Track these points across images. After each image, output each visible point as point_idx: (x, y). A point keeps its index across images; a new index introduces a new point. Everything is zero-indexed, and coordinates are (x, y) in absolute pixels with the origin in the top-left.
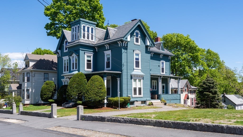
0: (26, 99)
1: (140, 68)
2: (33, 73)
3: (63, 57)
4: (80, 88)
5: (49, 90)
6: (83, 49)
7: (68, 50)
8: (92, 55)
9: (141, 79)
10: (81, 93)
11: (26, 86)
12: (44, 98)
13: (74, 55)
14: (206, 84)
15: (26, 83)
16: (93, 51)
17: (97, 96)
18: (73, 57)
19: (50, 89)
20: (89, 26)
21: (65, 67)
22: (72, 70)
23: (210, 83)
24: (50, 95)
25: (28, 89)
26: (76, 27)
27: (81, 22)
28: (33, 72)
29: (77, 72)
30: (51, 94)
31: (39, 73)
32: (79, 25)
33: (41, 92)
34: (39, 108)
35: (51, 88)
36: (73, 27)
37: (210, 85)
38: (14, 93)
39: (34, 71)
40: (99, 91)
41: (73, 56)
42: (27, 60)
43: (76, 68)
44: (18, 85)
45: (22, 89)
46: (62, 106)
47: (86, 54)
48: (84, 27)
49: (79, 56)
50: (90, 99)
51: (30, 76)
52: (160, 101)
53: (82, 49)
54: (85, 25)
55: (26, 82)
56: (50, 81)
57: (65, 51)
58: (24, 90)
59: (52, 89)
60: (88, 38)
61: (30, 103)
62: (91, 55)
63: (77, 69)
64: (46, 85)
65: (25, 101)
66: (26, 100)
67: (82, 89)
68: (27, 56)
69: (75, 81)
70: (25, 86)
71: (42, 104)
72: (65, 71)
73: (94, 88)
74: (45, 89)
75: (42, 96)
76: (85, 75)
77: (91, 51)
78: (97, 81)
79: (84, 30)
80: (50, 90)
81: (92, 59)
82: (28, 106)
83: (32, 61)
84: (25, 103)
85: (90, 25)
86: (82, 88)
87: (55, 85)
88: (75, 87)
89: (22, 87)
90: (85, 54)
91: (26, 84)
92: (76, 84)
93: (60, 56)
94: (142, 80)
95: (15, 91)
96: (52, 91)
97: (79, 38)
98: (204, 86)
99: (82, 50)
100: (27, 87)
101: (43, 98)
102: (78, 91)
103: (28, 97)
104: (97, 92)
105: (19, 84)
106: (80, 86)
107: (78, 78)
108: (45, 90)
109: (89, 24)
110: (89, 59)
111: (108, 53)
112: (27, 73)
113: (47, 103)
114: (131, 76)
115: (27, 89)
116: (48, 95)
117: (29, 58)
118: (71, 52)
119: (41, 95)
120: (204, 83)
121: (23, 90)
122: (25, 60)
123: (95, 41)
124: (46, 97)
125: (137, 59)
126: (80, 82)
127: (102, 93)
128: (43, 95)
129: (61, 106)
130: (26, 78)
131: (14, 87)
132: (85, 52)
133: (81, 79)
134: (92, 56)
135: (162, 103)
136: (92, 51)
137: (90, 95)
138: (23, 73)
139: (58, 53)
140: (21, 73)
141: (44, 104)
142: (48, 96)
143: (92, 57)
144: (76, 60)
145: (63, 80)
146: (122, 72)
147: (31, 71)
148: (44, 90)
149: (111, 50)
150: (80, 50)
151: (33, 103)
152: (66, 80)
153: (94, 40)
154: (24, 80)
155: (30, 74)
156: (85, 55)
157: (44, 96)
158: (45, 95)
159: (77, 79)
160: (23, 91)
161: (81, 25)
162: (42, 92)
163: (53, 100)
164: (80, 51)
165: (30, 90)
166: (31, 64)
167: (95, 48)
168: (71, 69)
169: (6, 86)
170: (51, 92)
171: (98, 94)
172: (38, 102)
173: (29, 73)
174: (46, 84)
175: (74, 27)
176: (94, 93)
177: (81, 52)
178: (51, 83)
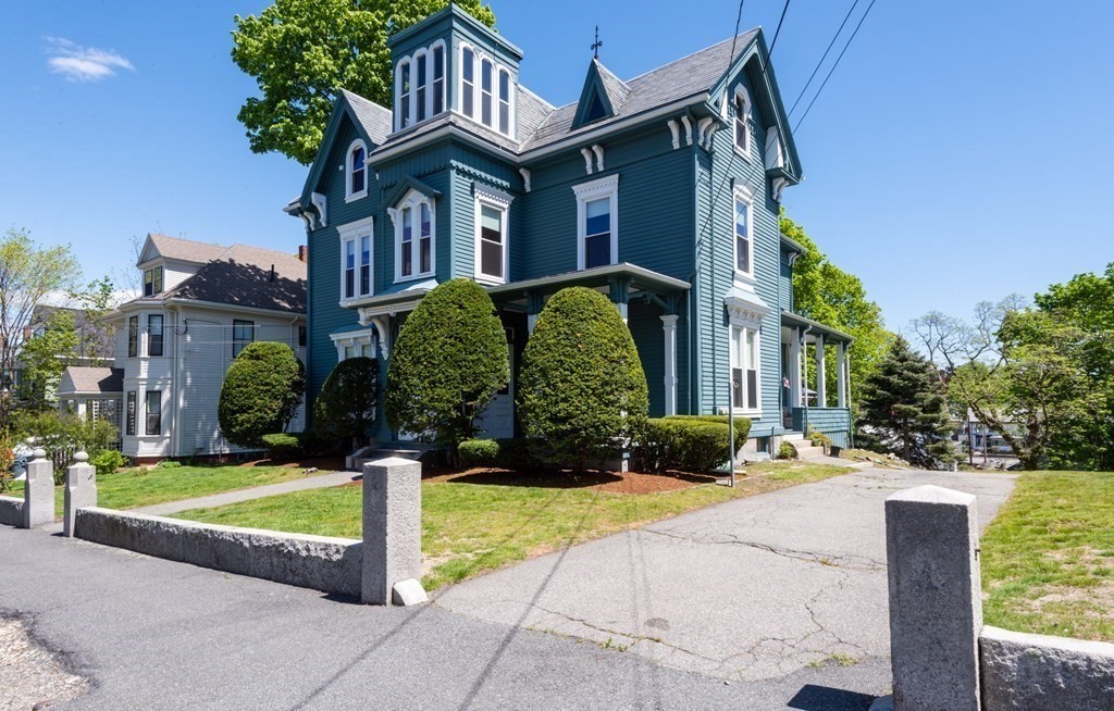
0: (144, 435)
1: (751, 275)
2: (182, 316)
3: (340, 229)
4: (473, 361)
5: (267, 384)
6: (467, 168)
7: (368, 192)
8: (506, 206)
9: (755, 331)
10: (478, 392)
11: (144, 375)
12: (241, 425)
13: (415, 199)
14: (900, 374)
15: (142, 362)
16: (508, 184)
17: (607, 405)
18: (407, 211)
19: (274, 383)
20: (492, 61)
21: (350, 274)
22: (398, 277)
23: (916, 371)
24: (274, 411)
25: (157, 388)
26: (422, 61)
27: (455, 24)
28: (180, 311)
29: (432, 285)
30: (277, 404)
31: (209, 317)
32: (441, 42)
33: (222, 398)
34: (210, 484)
35: (276, 376)
36: (406, 59)
37: (916, 376)
38: (82, 408)
39: (186, 307)
40: (618, 376)
41: (409, 204)
42: (151, 263)
43: (424, 267)
44: (106, 373)
45: (125, 388)
46: (348, 464)
47: (481, 197)
48: (468, 55)
49: (442, 200)
50: (564, 420)
51: (167, 333)
52: (801, 436)
53: (461, 166)
54: (472, 48)
55: (145, 359)
56: (273, 343)
57: (351, 197)
58: (133, 397)
59: (285, 382)
60: (487, 118)
61: (164, 453)
62: (501, 204)
63: (433, 272)
64: (250, 363)
65: (141, 443)
66: (142, 439)
67: (483, 369)
68: (153, 245)
69: (442, 324)
70: (139, 374)
71: (224, 456)
72: (350, 293)
73: (586, 359)
74: (245, 380)
75: (226, 418)
76: (491, 295)
77: (503, 188)
78: (595, 318)
79: (468, 74)
80: (274, 387)
81: (503, 226)
82: (150, 467)
83: (178, 265)
84: (140, 451)
85: (497, 53)
86: (485, 366)
87: (299, 362)
88: (445, 358)
89: (126, 382)
90: (472, 192)
91: (144, 366)
92: (449, 341)
93: (324, 225)
94: (758, 332)
95: (87, 399)
96: (284, 394)
97: (445, 109)
98: (894, 379)
99: (459, 171)
100: (151, 380)
101: (234, 427)
102: (464, 380)
103: (155, 427)
104: (605, 383)
105: (113, 369)
106: (471, 354)
107: (461, 307)
108: (246, 386)
109: (492, 49)
110: (492, 224)
111: (598, 195)
112: (150, 316)
113: (252, 450)
114: (725, 307)
115: (151, 389)
116: (260, 410)
117: (163, 254)
118: (392, 186)
119: (220, 411)
120: (890, 371)
121: (129, 395)
122: (141, 263)
123: (516, 138)
124: (249, 422)
125: (742, 229)
126: (473, 331)
127: (632, 388)
128: (234, 412)
129: (343, 469)
130: (144, 338)
131: (87, 380)
132: (472, 184)
133: (479, 313)
134: (504, 209)
135: (813, 445)
136: (505, 183)
137: (564, 400)
138: (131, 318)
139: (313, 209)
140: (123, 320)
141: (234, 460)
142: (262, 418)
143: (505, 216)
144: (425, 227)
145: (339, 341)
146: (692, 280)
147: (173, 309)
148: (238, 386)
149: (617, 176)
150: (453, 168)
151: (177, 455)
152: (355, 339)
153: (511, 136)
154: (133, 352)
155: (168, 320)
156: (477, 201)
157: (241, 417)
158: (245, 412)
159: (455, 313)
160: (129, 400)
161: (454, 39)
162: (225, 396)
163: (291, 435)
164: (453, 173)
165: (166, 396)
166: (173, 279)
167: (522, 171)
168: (393, 275)
169: (49, 381)
170: (275, 398)
171: (612, 392)
172: (201, 449)
173: (162, 316)
174: (251, 357)
175: (411, 56)
176: (588, 387)
177: (458, 184)
178: (278, 353)
